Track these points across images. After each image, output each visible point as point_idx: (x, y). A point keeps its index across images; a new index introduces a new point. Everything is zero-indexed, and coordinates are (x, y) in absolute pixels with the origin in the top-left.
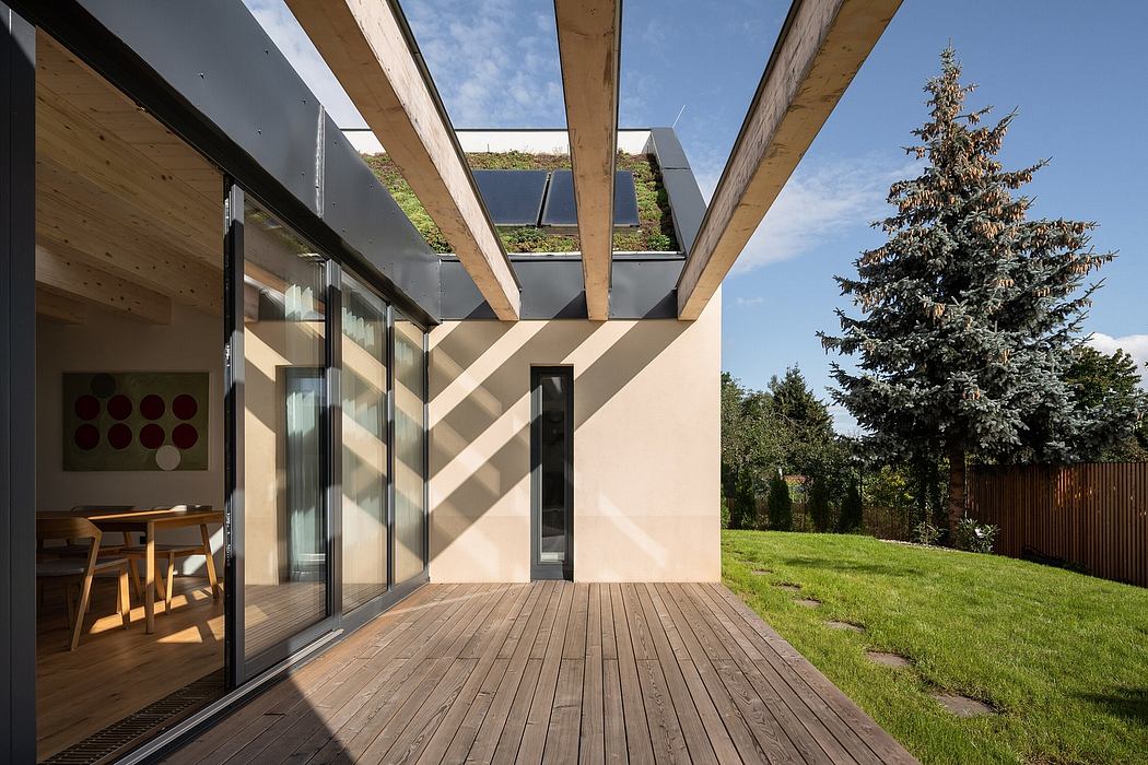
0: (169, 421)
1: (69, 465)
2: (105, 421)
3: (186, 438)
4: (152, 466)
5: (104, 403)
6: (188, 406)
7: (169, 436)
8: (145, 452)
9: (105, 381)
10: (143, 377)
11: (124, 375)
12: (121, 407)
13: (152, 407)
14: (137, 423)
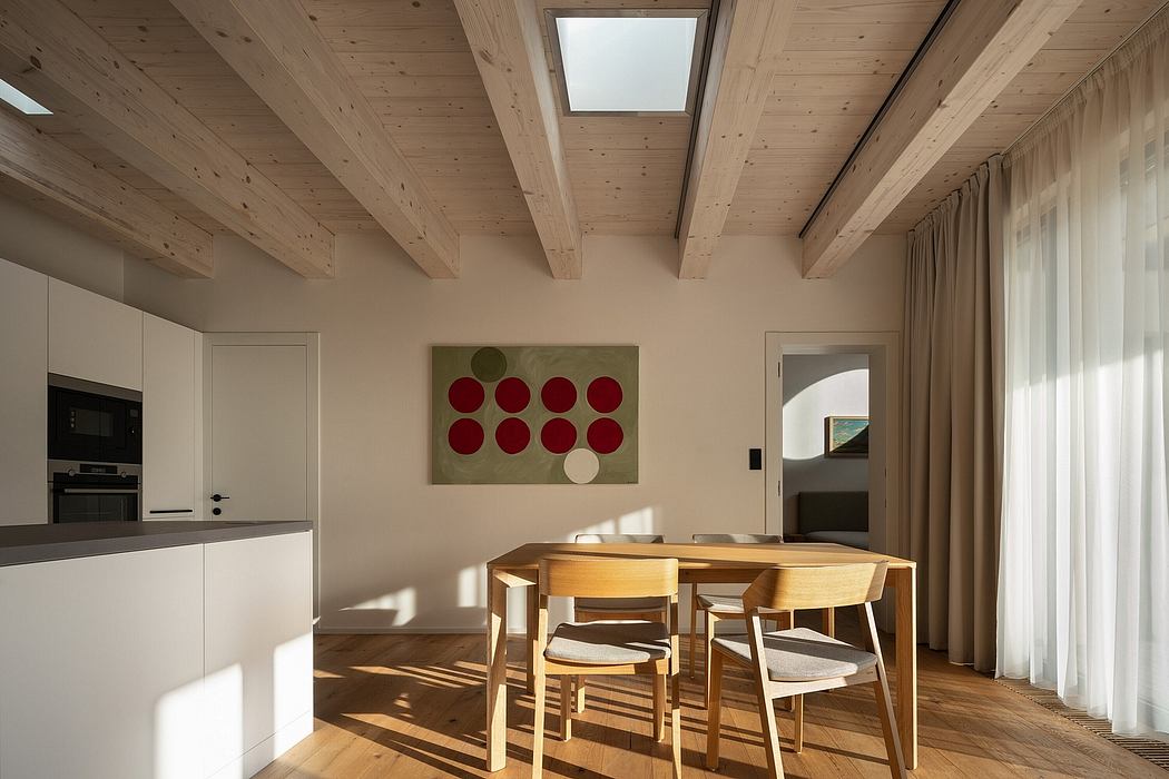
0: (582, 414)
1: (438, 476)
2: (491, 415)
3: (607, 438)
4: (559, 477)
5: (490, 389)
6: (608, 393)
7: (582, 434)
8: (549, 457)
9: (489, 357)
10: (545, 352)
11: (518, 349)
12: (514, 395)
13: (560, 394)
14: (536, 416)
